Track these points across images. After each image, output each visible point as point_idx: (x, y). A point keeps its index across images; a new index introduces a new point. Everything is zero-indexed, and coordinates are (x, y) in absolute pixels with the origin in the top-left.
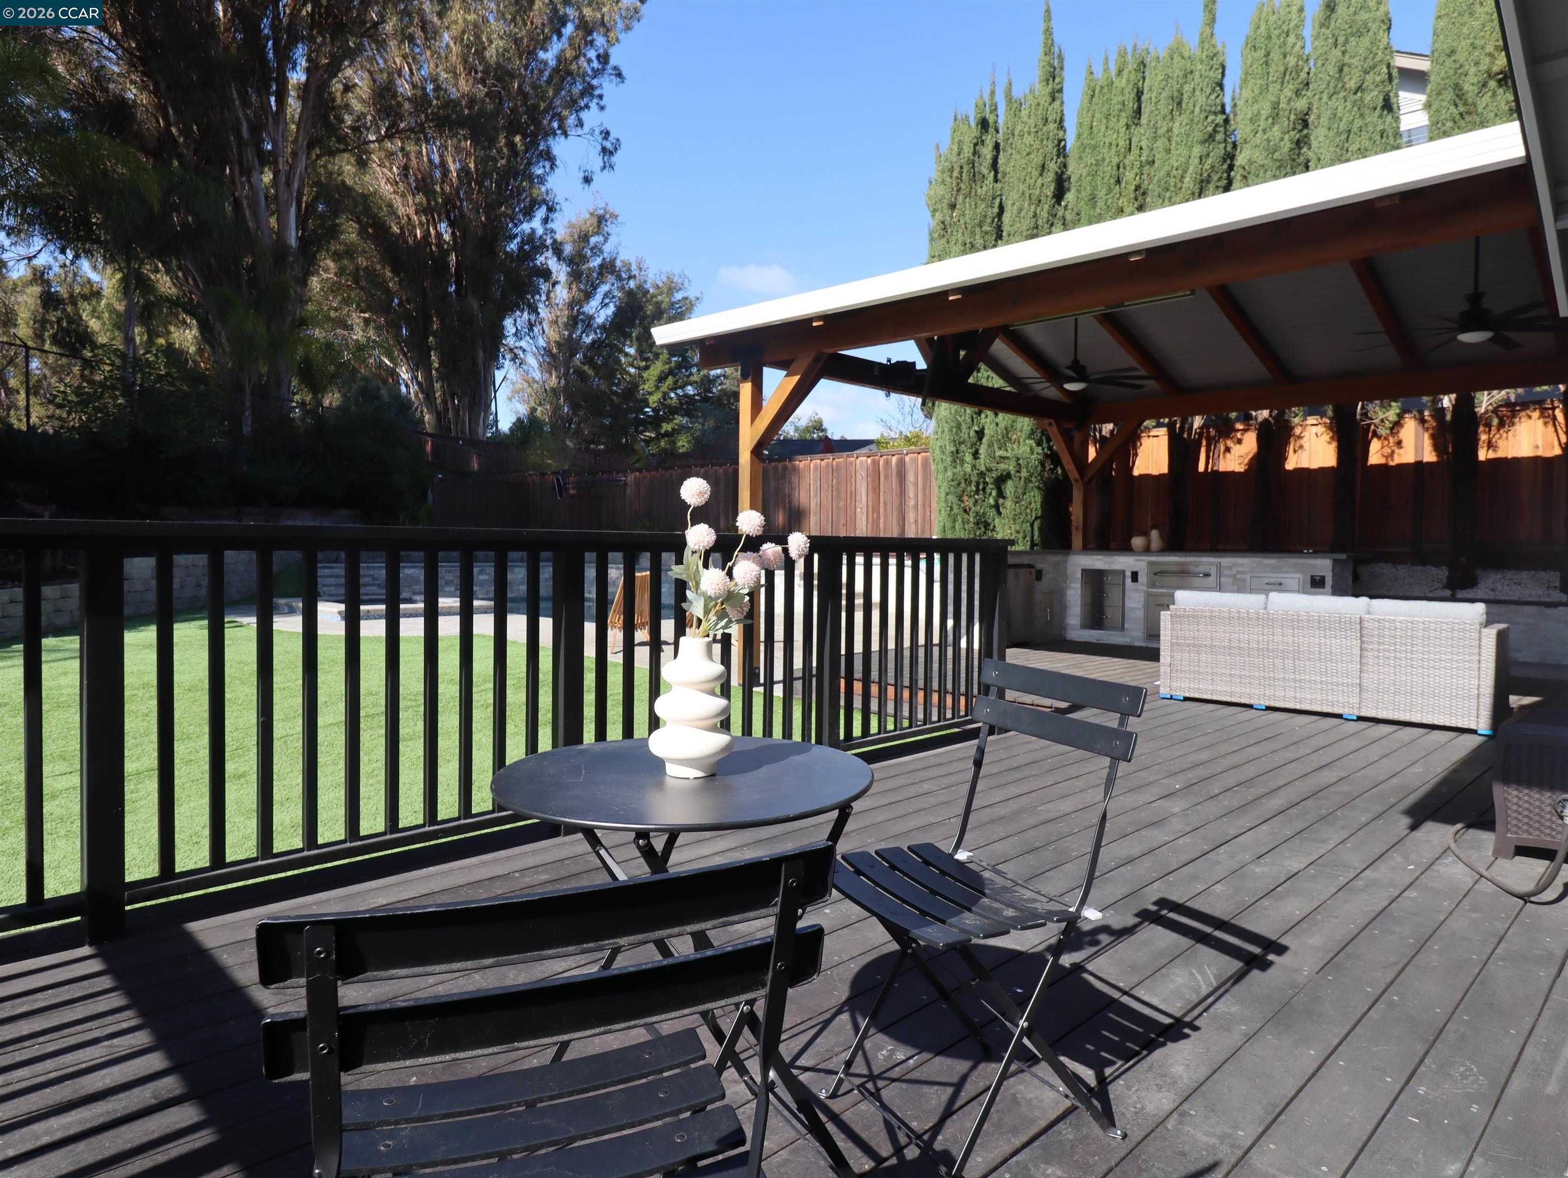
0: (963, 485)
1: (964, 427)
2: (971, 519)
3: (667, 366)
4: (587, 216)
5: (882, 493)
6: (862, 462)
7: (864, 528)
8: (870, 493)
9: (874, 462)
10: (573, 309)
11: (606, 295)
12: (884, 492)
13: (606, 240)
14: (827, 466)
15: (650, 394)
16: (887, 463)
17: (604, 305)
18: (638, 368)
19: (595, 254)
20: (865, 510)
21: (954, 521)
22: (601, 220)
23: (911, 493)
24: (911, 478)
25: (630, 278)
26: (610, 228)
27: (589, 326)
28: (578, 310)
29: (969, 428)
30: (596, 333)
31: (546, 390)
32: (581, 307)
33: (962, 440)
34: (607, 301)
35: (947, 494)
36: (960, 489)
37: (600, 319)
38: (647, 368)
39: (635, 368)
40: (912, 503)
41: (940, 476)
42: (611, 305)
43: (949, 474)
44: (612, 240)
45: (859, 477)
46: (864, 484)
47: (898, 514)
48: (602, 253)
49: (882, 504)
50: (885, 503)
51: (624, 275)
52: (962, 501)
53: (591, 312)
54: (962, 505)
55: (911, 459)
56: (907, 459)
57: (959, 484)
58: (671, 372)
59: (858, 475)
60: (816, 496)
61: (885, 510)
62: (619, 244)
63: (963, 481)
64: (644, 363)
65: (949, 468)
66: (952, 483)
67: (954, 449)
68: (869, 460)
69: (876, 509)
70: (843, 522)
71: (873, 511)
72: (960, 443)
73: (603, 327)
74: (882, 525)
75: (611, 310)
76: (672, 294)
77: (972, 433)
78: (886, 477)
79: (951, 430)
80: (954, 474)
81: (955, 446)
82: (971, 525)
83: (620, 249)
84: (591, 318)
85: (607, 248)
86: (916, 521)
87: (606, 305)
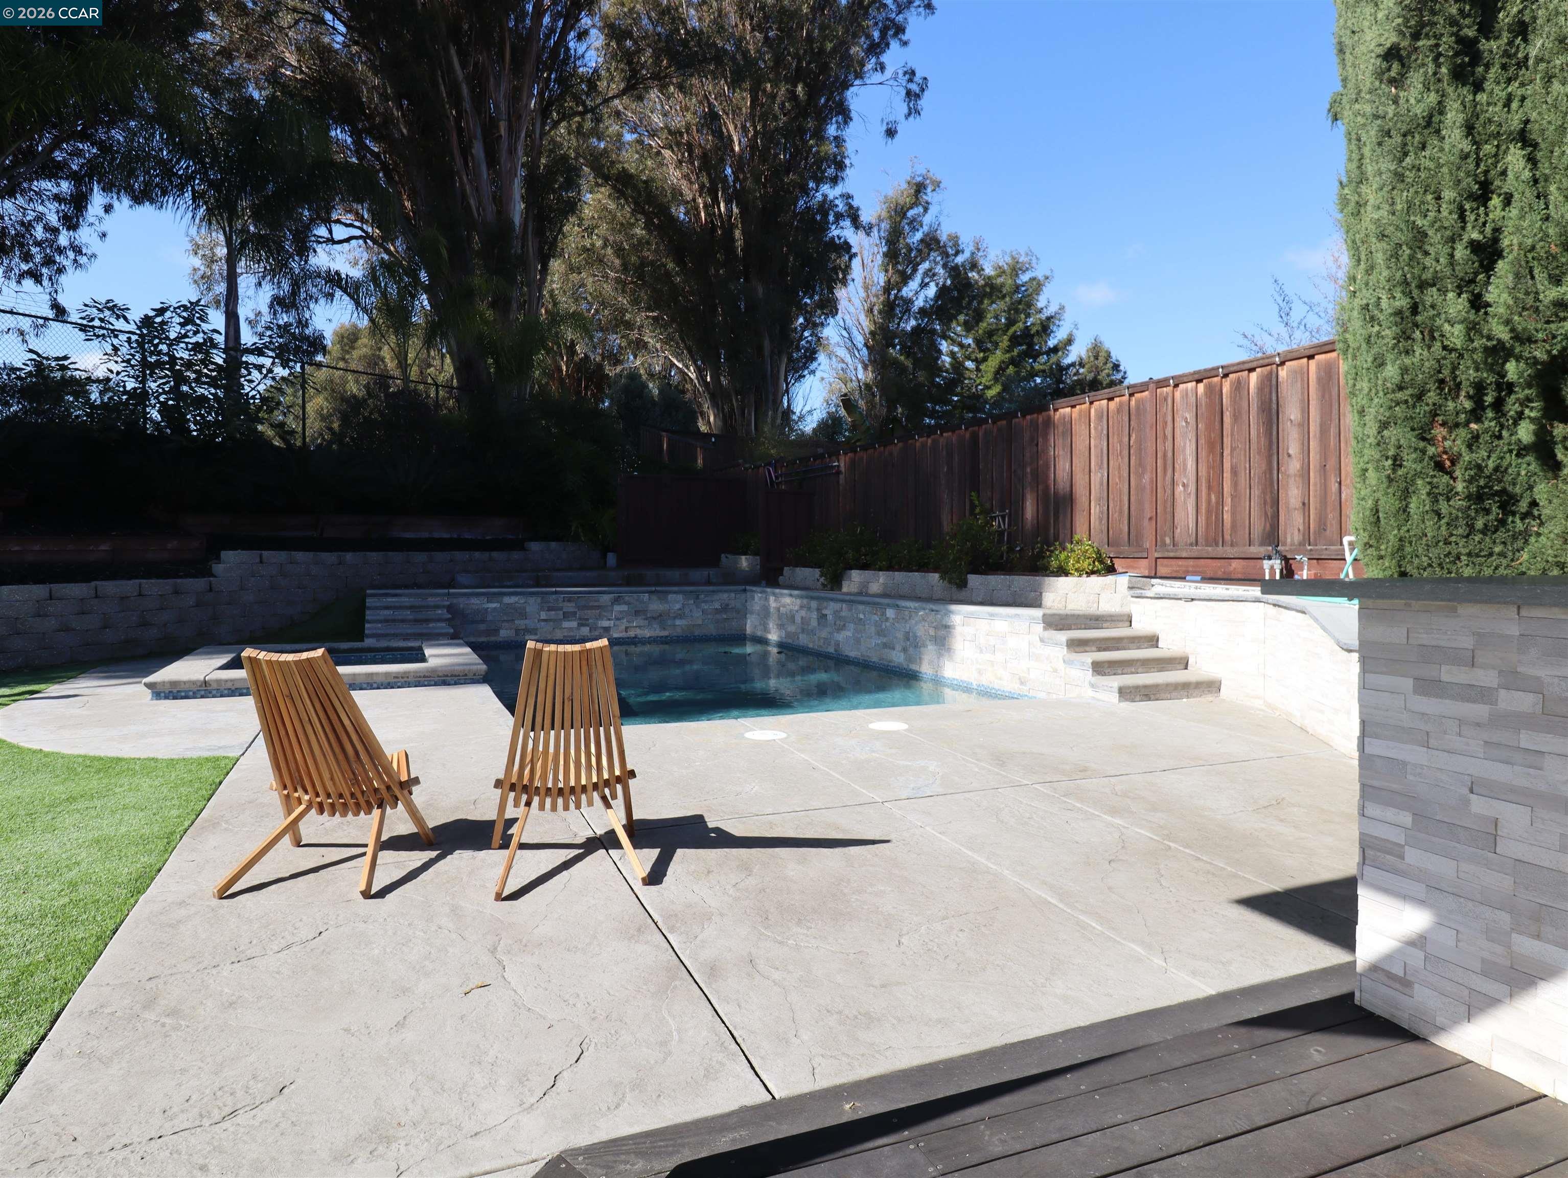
0: (1432, 397)
1: (1435, 237)
2: (1460, 486)
3: (1007, 356)
4: (905, 186)
5: (1227, 452)
6: (1186, 394)
7: (1192, 525)
8: (1203, 454)
9: (1210, 389)
10: (889, 294)
11: (926, 273)
12: (1233, 449)
13: (926, 210)
14: (1119, 410)
15: (988, 388)
16: (1239, 387)
17: (924, 285)
18: (976, 360)
19: (914, 230)
20: (1192, 488)
21: (1406, 494)
22: (919, 188)
23: (1292, 444)
24: (1291, 412)
25: (957, 253)
26: (929, 196)
27: (908, 310)
28: (896, 295)
29: (1452, 240)
30: (916, 319)
31: (860, 387)
32: (899, 290)
33: (1427, 275)
34: (927, 280)
35: (1384, 425)
36: (1422, 409)
37: (919, 303)
38: (985, 359)
39: (972, 361)
40: (1293, 466)
41: (1364, 385)
42: (932, 284)
43: (1391, 371)
44: (933, 210)
45: (1180, 423)
46: (1192, 436)
47: (1264, 492)
48: (922, 226)
49: (1227, 475)
50: (1234, 472)
51: (951, 251)
52: (1431, 441)
53: (911, 294)
54: (1431, 450)
55: (1294, 373)
56: (1283, 373)
57: (1419, 397)
58: (1012, 361)
59: (1177, 419)
60: (1101, 468)
61: (1235, 484)
62: (940, 212)
63: (1432, 386)
64: (982, 355)
65: (1389, 357)
66: (1400, 395)
67: (1402, 302)
68: (1201, 386)
69: (1215, 485)
70: (1148, 513)
71: (1209, 488)
72: (1423, 285)
73: (922, 311)
74: (1227, 517)
75: (932, 291)
76: (1017, 275)
77: (1461, 252)
78: (1236, 417)
79: (1395, 255)
80: (1404, 370)
81: (1408, 294)
82: (1458, 503)
83: (941, 219)
84: (909, 302)
85: (927, 219)
86: (1305, 505)
87: (927, 284)
